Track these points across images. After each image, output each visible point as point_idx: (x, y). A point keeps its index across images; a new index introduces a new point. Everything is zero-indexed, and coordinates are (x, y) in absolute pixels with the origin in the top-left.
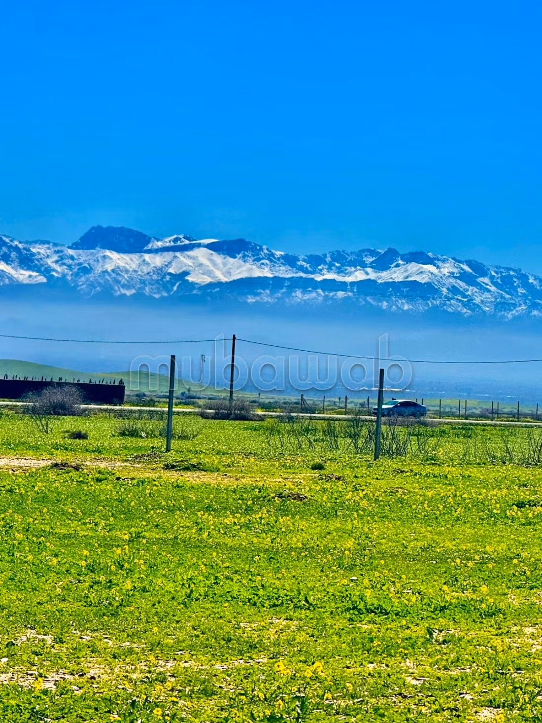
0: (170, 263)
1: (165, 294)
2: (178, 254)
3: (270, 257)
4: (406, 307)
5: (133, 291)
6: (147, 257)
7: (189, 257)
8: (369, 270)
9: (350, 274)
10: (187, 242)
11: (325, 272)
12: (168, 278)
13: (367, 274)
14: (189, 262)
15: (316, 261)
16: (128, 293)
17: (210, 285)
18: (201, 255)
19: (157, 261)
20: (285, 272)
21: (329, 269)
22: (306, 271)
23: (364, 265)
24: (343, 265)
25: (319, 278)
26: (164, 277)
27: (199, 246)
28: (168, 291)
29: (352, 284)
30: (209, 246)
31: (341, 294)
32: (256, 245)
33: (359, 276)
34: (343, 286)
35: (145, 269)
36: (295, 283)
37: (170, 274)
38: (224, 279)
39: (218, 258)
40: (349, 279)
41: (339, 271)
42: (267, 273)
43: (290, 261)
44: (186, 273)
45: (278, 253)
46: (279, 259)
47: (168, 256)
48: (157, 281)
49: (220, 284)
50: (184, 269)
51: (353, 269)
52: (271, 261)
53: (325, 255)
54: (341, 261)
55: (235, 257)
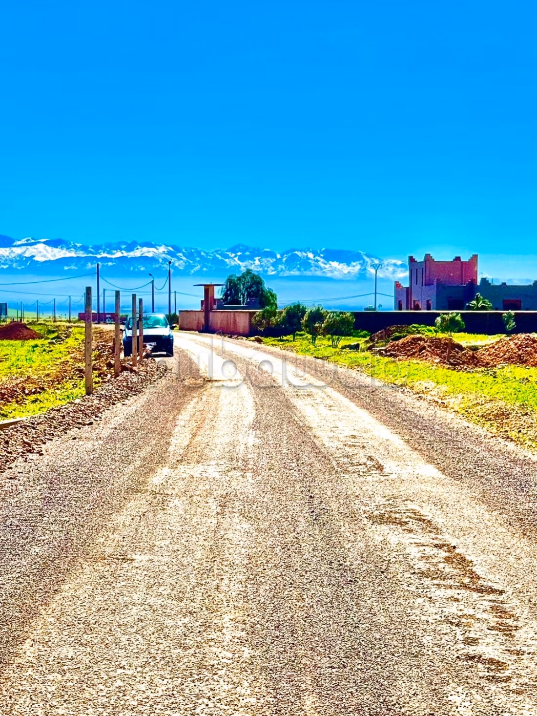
0: (25, 252)
1: (23, 267)
2: (29, 247)
3: (75, 247)
4: (142, 269)
5: (7, 266)
6: (14, 249)
7: (35, 248)
8: (123, 251)
9: (114, 254)
10: (33, 241)
11: (102, 253)
12: (24, 259)
13: (122, 253)
14: (35, 251)
15: (97, 248)
16: (5, 267)
17: (46, 262)
18: (41, 247)
19: (18, 251)
20: (82, 254)
21: (104, 252)
22: (92, 253)
23: (121, 249)
24: (111, 250)
25: (99, 256)
26: (22, 258)
27: (39, 242)
28: (25, 265)
29: (116, 258)
30: (45, 243)
31: (110, 264)
32: (67, 241)
33: (118, 254)
34: (111, 260)
35: (13, 255)
36: (87, 259)
37: (25, 257)
38: (52, 259)
39: (49, 248)
40: (113, 256)
41: (109, 253)
42: (73, 254)
43: (84, 248)
44: (33, 256)
45: (78, 245)
46: (79, 248)
47: (24, 248)
48: (19, 261)
49: (50, 261)
50: (33, 254)
51: (115, 251)
52: (75, 249)
53: (102, 245)
54: (110, 248)
55: (57, 248)
